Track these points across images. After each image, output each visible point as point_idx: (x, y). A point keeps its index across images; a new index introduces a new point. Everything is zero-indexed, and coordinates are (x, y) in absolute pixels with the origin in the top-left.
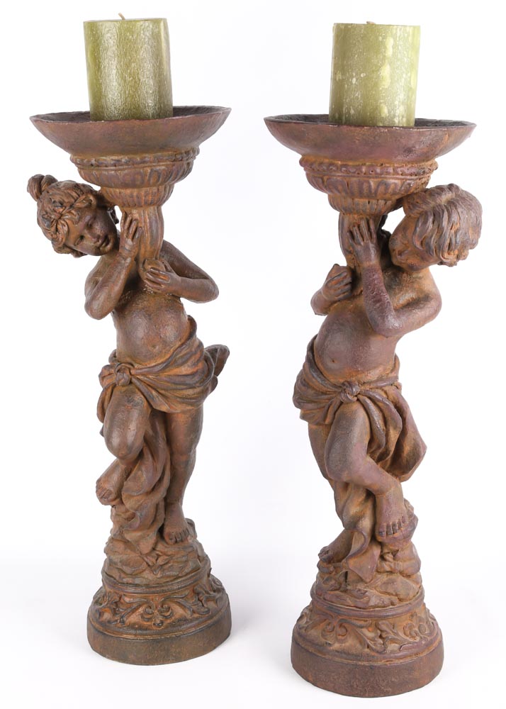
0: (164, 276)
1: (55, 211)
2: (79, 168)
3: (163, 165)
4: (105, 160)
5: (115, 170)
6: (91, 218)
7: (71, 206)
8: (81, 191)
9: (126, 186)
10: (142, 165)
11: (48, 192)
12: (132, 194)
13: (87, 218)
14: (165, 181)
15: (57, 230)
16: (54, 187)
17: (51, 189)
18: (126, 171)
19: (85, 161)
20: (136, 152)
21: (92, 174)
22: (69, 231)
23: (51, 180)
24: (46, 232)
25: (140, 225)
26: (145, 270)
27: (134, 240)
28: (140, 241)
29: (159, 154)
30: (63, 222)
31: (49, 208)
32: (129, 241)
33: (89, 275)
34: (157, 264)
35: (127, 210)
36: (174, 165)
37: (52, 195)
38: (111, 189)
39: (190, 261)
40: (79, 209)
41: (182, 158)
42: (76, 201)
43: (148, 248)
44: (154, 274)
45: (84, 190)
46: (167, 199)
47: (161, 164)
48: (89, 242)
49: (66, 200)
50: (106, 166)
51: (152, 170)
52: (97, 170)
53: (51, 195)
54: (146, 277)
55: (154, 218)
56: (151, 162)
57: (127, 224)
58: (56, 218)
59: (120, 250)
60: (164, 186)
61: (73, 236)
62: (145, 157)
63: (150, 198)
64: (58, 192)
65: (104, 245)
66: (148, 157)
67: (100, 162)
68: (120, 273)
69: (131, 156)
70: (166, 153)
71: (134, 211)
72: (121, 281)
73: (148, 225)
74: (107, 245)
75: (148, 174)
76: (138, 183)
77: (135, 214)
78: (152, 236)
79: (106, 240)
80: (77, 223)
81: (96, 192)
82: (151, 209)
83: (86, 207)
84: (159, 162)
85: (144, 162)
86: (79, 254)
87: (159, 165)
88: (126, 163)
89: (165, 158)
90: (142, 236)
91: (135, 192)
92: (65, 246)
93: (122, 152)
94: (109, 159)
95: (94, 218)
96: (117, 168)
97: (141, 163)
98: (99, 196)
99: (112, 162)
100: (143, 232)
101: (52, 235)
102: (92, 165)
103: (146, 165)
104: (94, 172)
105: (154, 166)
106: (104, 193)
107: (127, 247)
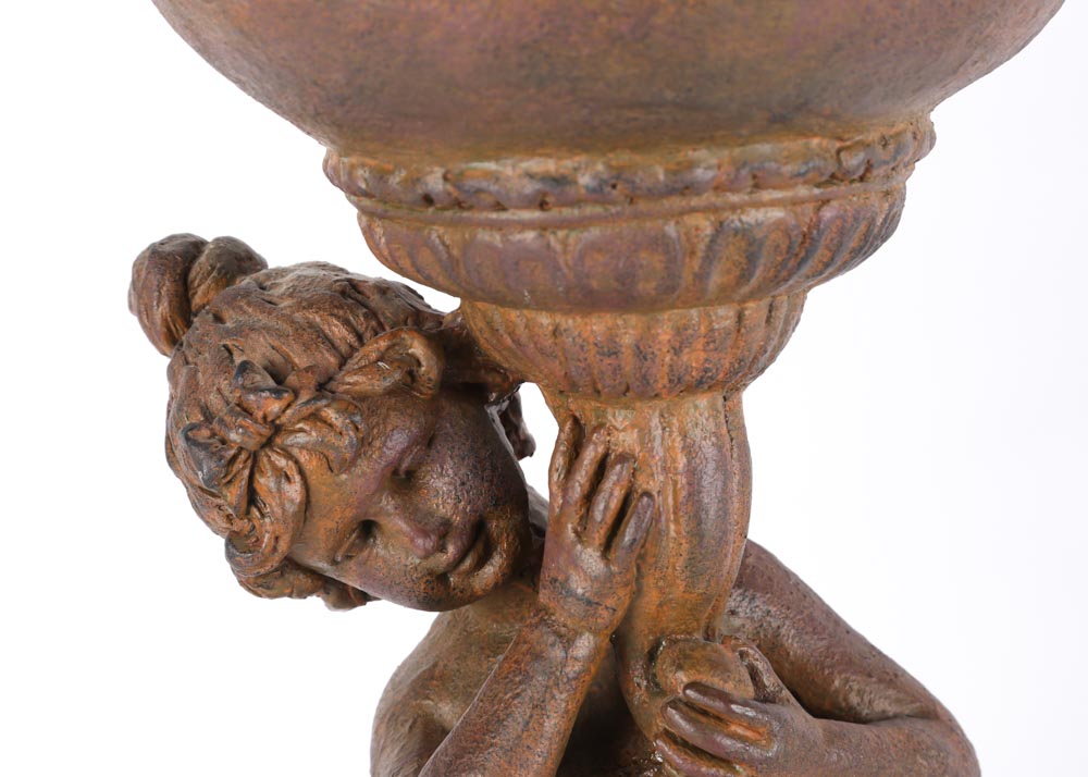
0: (750, 724)
1: (247, 412)
2: (363, 211)
3: (773, 203)
4: (495, 177)
5: (543, 227)
6: (413, 442)
7: (323, 388)
8: (372, 314)
9: (587, 300)
10: (677, 202)
11: (218, 319)
12: (612, 337)
13: (396, 440)
14: (777, 279)
15: (252, 497)
16: (246, 294)
17: (232, 301)
18: (594, 233)
19: (395, 180)
20: (645, 138)
21: (427, 243)
22: (307, 502)
23: (237, 260)
24: (204, 497)
25: (643, 483)
26: (657, 689)
27: (617, 553)
28: (642, 556)
29: (765, 148)
30: (282, 462)
31: (219, 391)
32: (591, 558)
33: (395, 683)
34: (717, 665)
35: (586, 409)
36: (826, 202)
37: (238, 332)
38: (513, 314)
39: (849, 631)
40: (359, 403)
41: (869, 167)
42: (343, 361)
43: (678, 591)
44: (705, 713)
45: (387, 311)
46: (772, 359)
47: (766, 195)
48: (400, 546)
49: (301, 360)
50: (499, 207)
51: (720, 227)
52: (453, 224)
53: (229, 333)
54: (661, 725)
55: (708, 449)
56: (718, 188)
57: (582, 477)
58: (252, 444)
59: (544, 597)
60: (765, 302)
61: (324, 526)
62: (692, 165)
63: (694, 359)
64: (264, 319)
65: (468, 563)
66: (707, 163)
67: (470, 184)
68: (539, 707)
69: (623, 158)
70: (795, 145)
71: (619, 418)
72: (543, 747)
73: (682, 480)
74: (481, 562)
75: (702, 246)
76: (646, 287)
77: (622, 429)
78: (697, 534)
79: (478, 540)
80: (348, 465)
81: (438, 317)
82: (701, 406)
83: (390, 392)
84: (757, 186)
85: (689, 189)
86: (347, 598)
87: (758, 205)
88: (598, 194)
89: (788, 169)
90: (652, 532)
91: (628, 329)
92: (291, 564)
93: (583, 139)
94: (516, 171)
95: (428, 440)
96: (554, 213)
97: (671, 191)
98: (451, 341)
99: (530, 188)
100: (656, 518)
101: (229, 518)
102: (428, 200)
103: (695, 202)
104: (436, 233)
105: (733, 208)
106: (477, 326)
107: (579, 586)
